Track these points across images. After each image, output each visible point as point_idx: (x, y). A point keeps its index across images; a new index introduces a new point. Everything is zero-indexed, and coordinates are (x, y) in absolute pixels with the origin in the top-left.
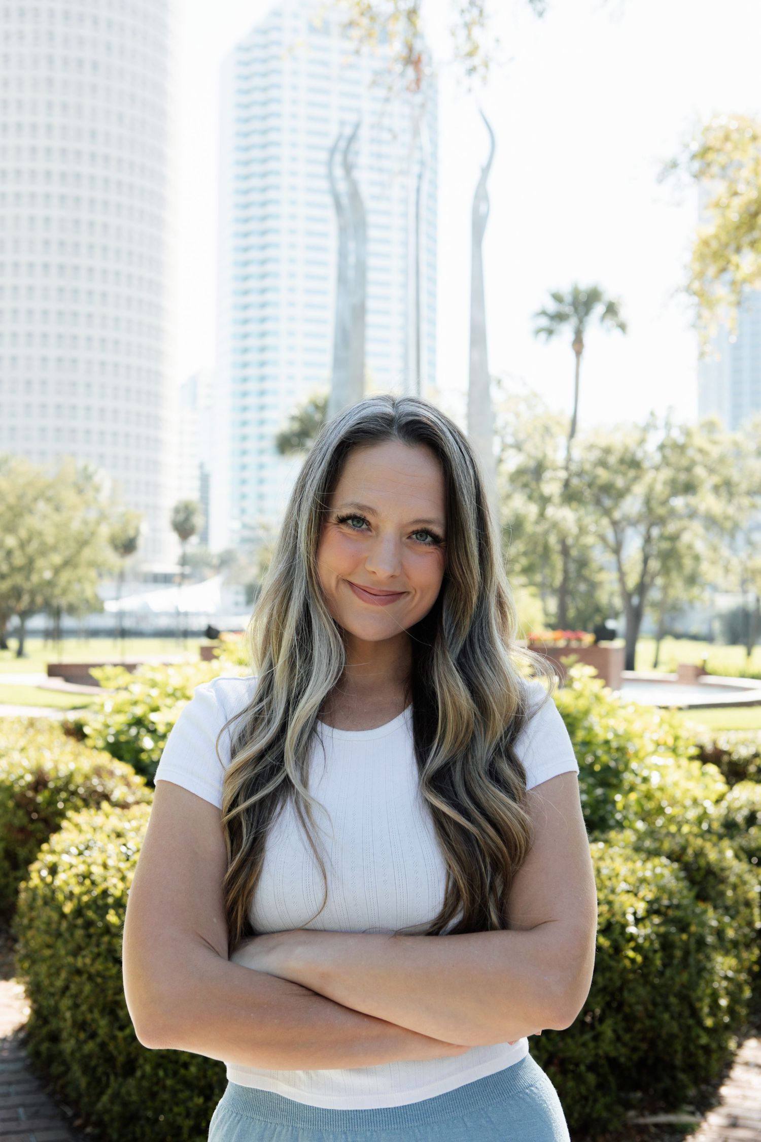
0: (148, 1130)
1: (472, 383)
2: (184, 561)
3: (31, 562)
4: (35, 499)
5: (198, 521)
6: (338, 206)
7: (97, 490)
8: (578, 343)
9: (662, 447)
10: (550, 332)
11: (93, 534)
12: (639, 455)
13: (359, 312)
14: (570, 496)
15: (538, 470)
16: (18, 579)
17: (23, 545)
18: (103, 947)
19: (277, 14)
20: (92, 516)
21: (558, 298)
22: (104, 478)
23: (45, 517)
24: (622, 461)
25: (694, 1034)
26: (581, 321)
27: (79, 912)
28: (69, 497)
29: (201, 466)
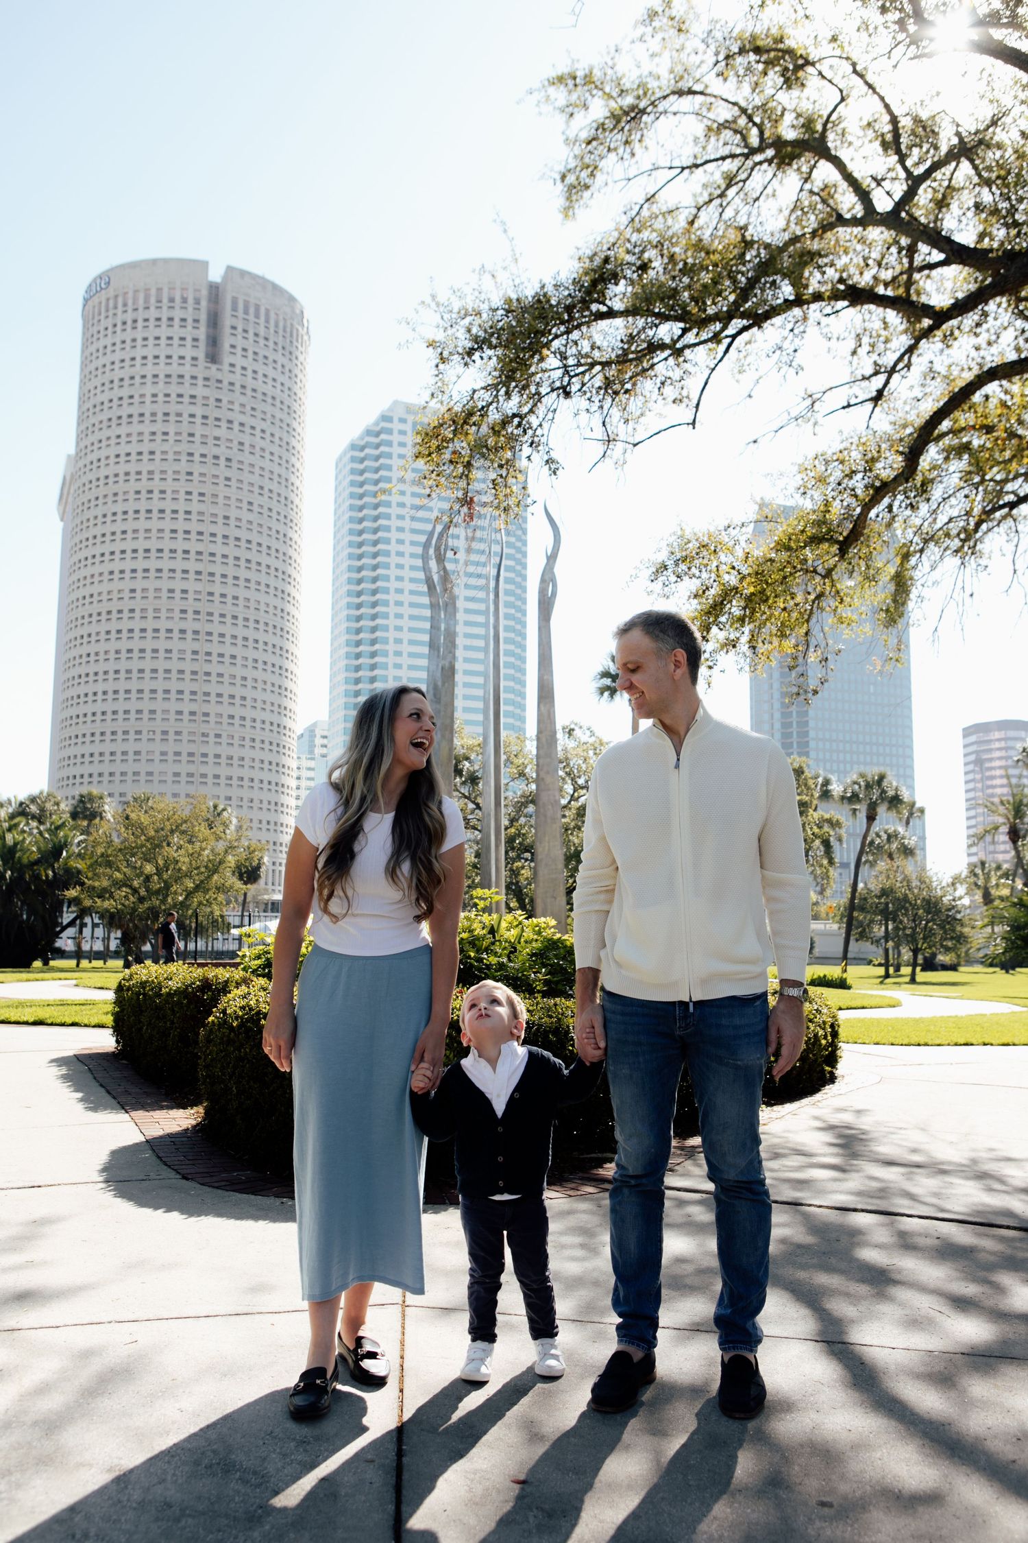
1: (539, 732)
3: (167, 886)
4: (172, 832)
7: (226, 825)
11: (221, 862)
13: (448, 673)
16: (155, 902)
17: (159, 872)
19: (385, 418)
20: (221, 846)
22: (232, 817)
23: (180, 847)
27: (242, 1025)
28: (202, 830)
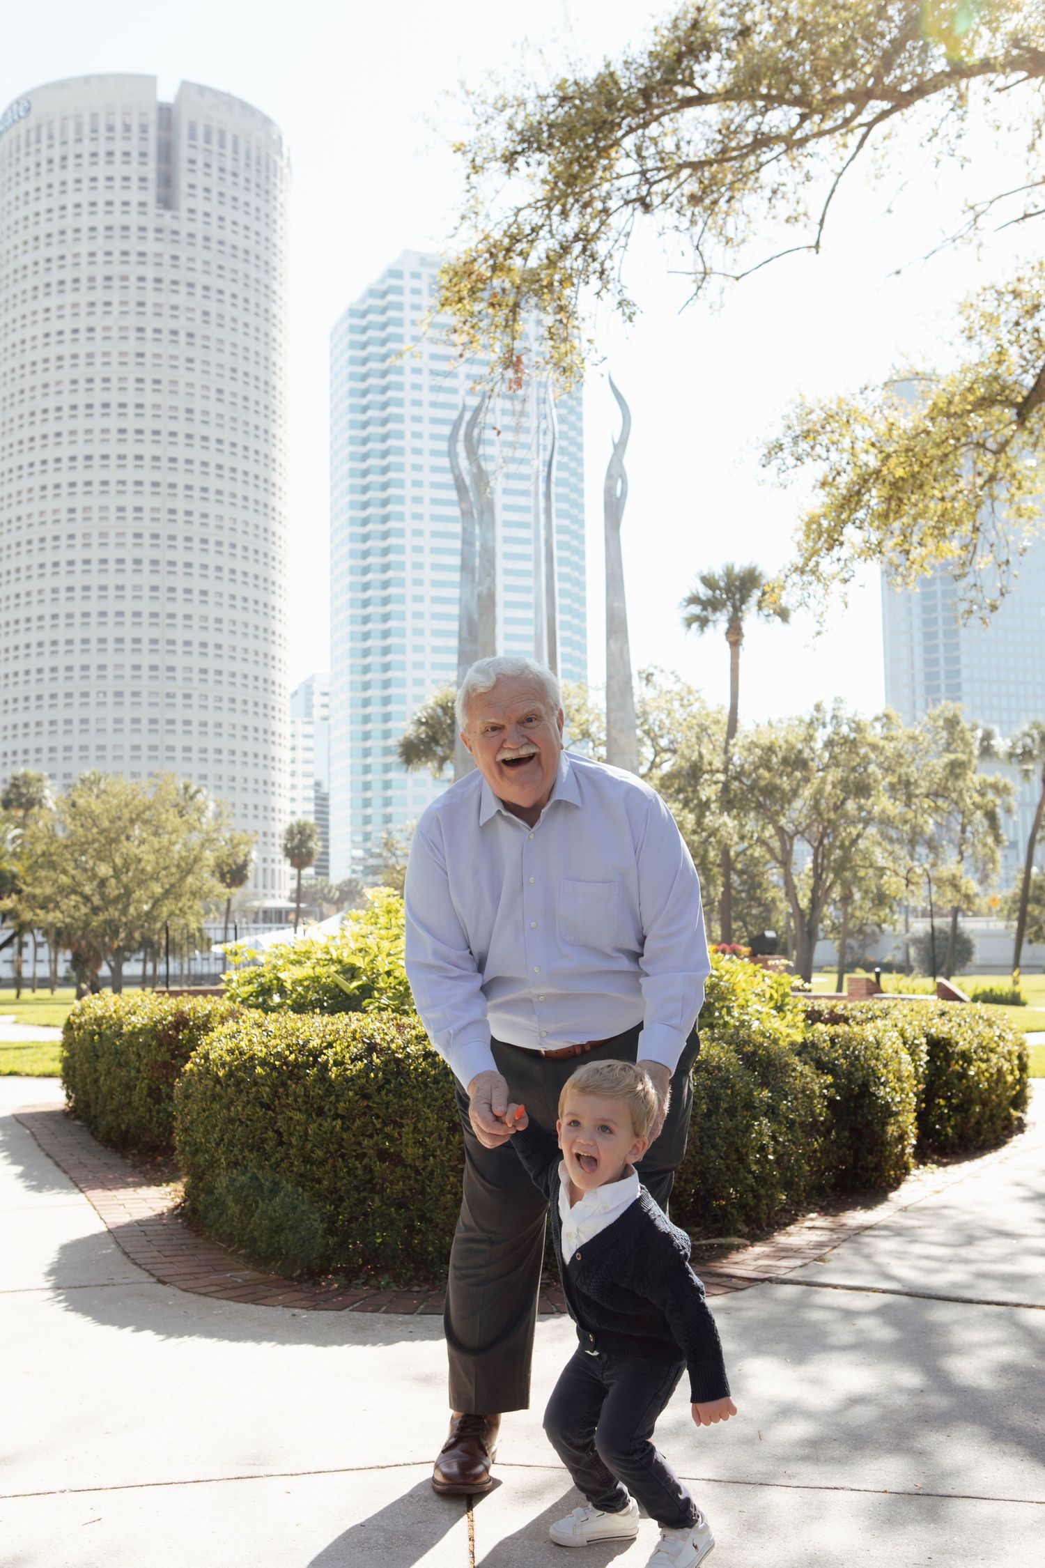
0: (290, 1237)
1: (610, 677)
2: (299, 895)
3: (128, 893)
4: (132, 821)
5: (315, 845)
6: (460, 487)
7: (201, 811)
8: (735, 634)
9: (829, 744)
10: (704, 622)
11: (197, 860)
12: (806, 754)
13: (487, 602)
14: (729, 802)
15: (694, 772)
16: (113, 913)
17: (117, 875)
18: (251, 1096)
19: (394, 273)
20: (196, 839)
21: (708, 582)
22: (208, 800)
23: (142, 842)
24: (785, 761)
25: (741, 1176)
26: (737, 609)
27: (230, 1075)
28: (171, 819)
29: (318, 784)
